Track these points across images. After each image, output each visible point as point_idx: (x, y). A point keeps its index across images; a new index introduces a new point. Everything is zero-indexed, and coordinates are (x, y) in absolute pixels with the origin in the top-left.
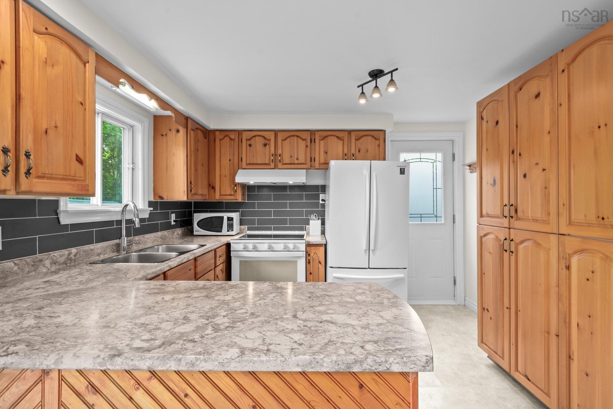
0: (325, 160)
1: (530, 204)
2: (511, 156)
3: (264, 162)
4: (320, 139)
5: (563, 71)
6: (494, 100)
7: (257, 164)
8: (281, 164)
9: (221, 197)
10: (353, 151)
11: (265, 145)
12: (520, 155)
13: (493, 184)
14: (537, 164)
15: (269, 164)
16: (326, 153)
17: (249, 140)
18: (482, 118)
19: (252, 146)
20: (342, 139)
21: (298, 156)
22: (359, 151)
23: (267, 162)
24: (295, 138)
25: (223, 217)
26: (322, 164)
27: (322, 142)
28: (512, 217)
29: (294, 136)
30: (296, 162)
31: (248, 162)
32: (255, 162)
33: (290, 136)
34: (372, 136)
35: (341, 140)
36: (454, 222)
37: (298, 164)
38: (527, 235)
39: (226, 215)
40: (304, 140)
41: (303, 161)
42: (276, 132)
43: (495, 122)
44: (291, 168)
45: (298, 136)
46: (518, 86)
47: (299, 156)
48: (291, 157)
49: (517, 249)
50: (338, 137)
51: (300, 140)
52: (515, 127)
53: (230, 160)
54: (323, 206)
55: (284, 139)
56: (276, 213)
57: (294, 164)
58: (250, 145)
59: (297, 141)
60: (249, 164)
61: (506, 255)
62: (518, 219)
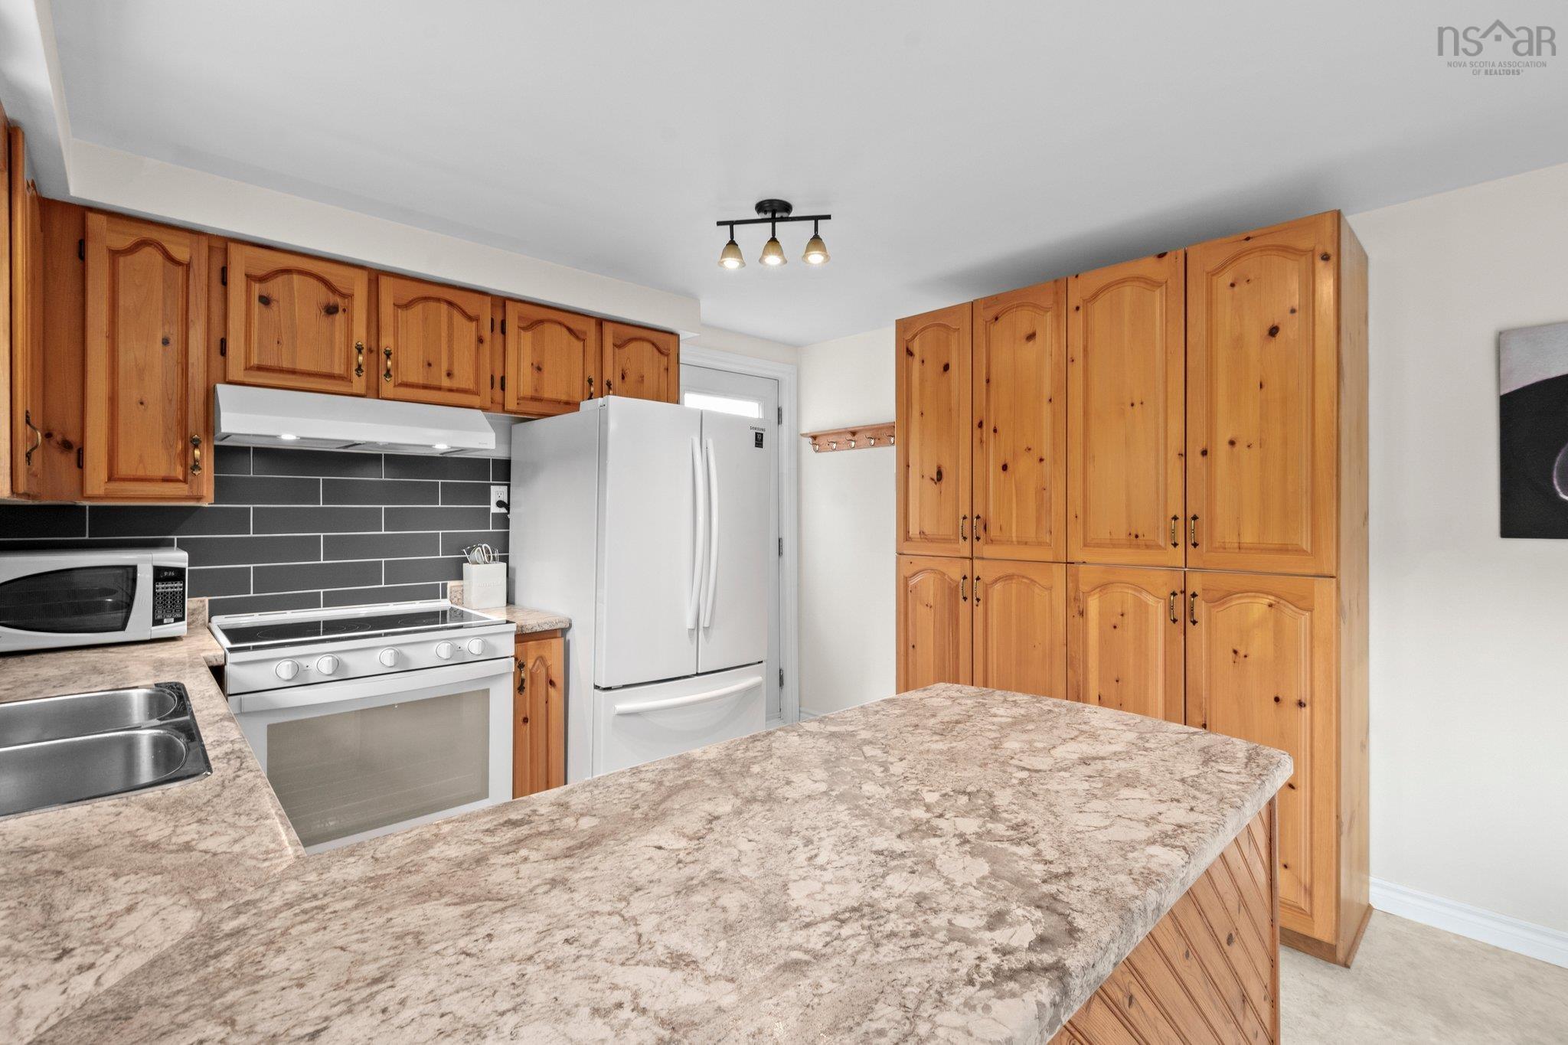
0: (536, 390)
1: (1014, 515)
2: (977, 432)
3: (325, 369)
4: (522, 325)
5: (1078, 308)
6: (939, 325)
7: (293, 372)
8: (391, 384)
9: (115, 486)
10: (608, 375)
11: (331, 310)
12: (995, 431)
13: (935, 478)
14: (1030, 449)
15: (344, 378)
16: (539, 369)
17: (262, 279)
18: (910, 353)
19: (274, 305)
20: (582, 337)
21: (451, 363)
22: (623, 378)
23: (338, 369)
24: (444, 307)
25: (134, 569)
26: (524, 398)
27: (527, 336)
28: (978, 539)
29: (438, 300)
30: (446, 382)
31: (255, 361)
32: (286, 365)
33: (426, 299)
34: (653, 344)
35: (577, 337)
36: (780, 554)
37: (451, 390)
38: (1011, 569)
39: (145, 562)
40: (470, 318)
41: (469, 384)
42: (376, 276)
43: (942, 365)
44: (429, 399)
45: (450, 303)
46: (991, 313)
47: (456, 364)
48: (430, 365)
49: (986, 592)
50: (570, 330)
51: (457, 317)
52: (984, 383)
53: (166, 342)
54: (504, 521)
55: (405, 302)
56: (335, 547)
57: (439, 389)
58: (265, 301)
59: (450, 318)
60: (260, 368)
61: (964, 607)
62: (992, 542)
